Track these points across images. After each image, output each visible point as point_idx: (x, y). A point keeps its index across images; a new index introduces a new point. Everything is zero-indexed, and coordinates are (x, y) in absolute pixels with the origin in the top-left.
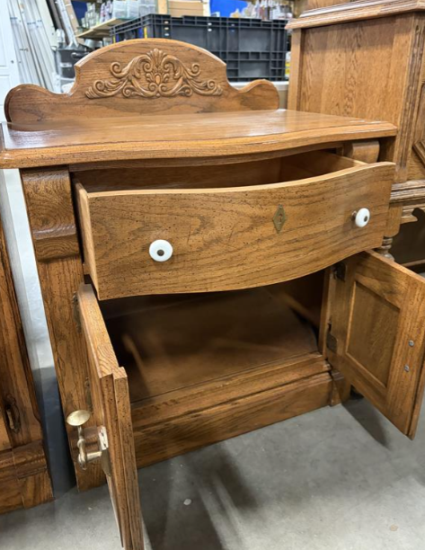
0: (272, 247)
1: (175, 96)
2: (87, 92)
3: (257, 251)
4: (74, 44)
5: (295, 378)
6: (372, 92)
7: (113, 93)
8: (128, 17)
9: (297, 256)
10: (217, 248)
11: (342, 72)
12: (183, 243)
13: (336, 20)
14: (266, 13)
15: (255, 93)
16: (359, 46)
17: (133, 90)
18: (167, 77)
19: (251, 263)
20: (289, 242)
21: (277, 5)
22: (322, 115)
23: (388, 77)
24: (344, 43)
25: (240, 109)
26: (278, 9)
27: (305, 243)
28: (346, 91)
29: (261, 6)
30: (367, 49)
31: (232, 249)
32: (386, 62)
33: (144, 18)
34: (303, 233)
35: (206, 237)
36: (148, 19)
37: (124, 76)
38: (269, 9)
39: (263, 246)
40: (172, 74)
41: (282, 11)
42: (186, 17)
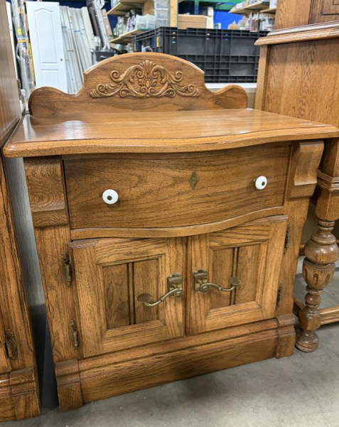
0: (189, 199)
1: (161, 97)
2: (91, 93)
3: (178, 201)
4: (107, 48)
5: (245, 333)
6: (321, 99)
7: (112, 93)
8: (147, 28)
9: (209, 207)
10: (149, 197)
11: (298, 81)
12: (127, 193)
13: (294, 40)
14: (257, 24)
15: (228, 95)
16: (312, 61)
17: (128, 92)
18: (155, 82)
19: (174, 209)
20: (202, 196)
21: (266, 18)
22: (282, 116)
23: (334, 88)
24: (300, 58)
25: (214, 108)
26: (267, 21)
27: (214, 198)
28: (301, 97)
29: (253, 19)
30: (318, 64)
31: (160, 198)
32: (333, 75)
33: (157, 29)
34: (212, 190)
35: (142, 190)
36: (160, 30)
37: (121, 81)
38: (259, 21)
39: (182, 198)
40: (160, 79)
41: (270, 23)
42: (189, 29)
